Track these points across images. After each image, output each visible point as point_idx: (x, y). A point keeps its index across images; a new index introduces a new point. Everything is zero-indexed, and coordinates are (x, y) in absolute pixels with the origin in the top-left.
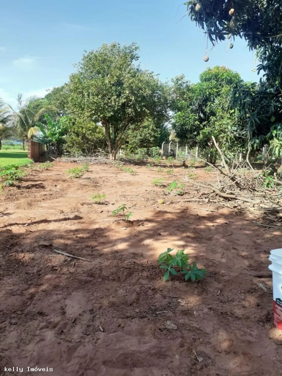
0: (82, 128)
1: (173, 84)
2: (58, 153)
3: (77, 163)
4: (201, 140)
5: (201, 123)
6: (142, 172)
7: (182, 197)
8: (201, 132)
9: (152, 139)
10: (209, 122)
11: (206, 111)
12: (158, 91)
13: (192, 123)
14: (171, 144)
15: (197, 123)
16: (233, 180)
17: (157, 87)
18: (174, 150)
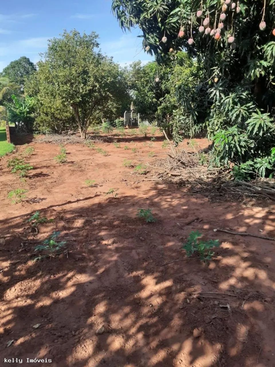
0: (51, 108)
1: (132, 69)
2: (27, 131)
3: (52, 144)
4: (159, 115)
5: (158, 100)
6: (112, 152)
7: (145, 176)
8: (158, 108)
9: (114, 110)
10: (164, 99)
11: (162, 88)
12: (119, 77)
13: (151, 100)
14: (133, 113)
15: (154, 100)
16: (179, 161)
17: (118, 74)
18: (135, 119)
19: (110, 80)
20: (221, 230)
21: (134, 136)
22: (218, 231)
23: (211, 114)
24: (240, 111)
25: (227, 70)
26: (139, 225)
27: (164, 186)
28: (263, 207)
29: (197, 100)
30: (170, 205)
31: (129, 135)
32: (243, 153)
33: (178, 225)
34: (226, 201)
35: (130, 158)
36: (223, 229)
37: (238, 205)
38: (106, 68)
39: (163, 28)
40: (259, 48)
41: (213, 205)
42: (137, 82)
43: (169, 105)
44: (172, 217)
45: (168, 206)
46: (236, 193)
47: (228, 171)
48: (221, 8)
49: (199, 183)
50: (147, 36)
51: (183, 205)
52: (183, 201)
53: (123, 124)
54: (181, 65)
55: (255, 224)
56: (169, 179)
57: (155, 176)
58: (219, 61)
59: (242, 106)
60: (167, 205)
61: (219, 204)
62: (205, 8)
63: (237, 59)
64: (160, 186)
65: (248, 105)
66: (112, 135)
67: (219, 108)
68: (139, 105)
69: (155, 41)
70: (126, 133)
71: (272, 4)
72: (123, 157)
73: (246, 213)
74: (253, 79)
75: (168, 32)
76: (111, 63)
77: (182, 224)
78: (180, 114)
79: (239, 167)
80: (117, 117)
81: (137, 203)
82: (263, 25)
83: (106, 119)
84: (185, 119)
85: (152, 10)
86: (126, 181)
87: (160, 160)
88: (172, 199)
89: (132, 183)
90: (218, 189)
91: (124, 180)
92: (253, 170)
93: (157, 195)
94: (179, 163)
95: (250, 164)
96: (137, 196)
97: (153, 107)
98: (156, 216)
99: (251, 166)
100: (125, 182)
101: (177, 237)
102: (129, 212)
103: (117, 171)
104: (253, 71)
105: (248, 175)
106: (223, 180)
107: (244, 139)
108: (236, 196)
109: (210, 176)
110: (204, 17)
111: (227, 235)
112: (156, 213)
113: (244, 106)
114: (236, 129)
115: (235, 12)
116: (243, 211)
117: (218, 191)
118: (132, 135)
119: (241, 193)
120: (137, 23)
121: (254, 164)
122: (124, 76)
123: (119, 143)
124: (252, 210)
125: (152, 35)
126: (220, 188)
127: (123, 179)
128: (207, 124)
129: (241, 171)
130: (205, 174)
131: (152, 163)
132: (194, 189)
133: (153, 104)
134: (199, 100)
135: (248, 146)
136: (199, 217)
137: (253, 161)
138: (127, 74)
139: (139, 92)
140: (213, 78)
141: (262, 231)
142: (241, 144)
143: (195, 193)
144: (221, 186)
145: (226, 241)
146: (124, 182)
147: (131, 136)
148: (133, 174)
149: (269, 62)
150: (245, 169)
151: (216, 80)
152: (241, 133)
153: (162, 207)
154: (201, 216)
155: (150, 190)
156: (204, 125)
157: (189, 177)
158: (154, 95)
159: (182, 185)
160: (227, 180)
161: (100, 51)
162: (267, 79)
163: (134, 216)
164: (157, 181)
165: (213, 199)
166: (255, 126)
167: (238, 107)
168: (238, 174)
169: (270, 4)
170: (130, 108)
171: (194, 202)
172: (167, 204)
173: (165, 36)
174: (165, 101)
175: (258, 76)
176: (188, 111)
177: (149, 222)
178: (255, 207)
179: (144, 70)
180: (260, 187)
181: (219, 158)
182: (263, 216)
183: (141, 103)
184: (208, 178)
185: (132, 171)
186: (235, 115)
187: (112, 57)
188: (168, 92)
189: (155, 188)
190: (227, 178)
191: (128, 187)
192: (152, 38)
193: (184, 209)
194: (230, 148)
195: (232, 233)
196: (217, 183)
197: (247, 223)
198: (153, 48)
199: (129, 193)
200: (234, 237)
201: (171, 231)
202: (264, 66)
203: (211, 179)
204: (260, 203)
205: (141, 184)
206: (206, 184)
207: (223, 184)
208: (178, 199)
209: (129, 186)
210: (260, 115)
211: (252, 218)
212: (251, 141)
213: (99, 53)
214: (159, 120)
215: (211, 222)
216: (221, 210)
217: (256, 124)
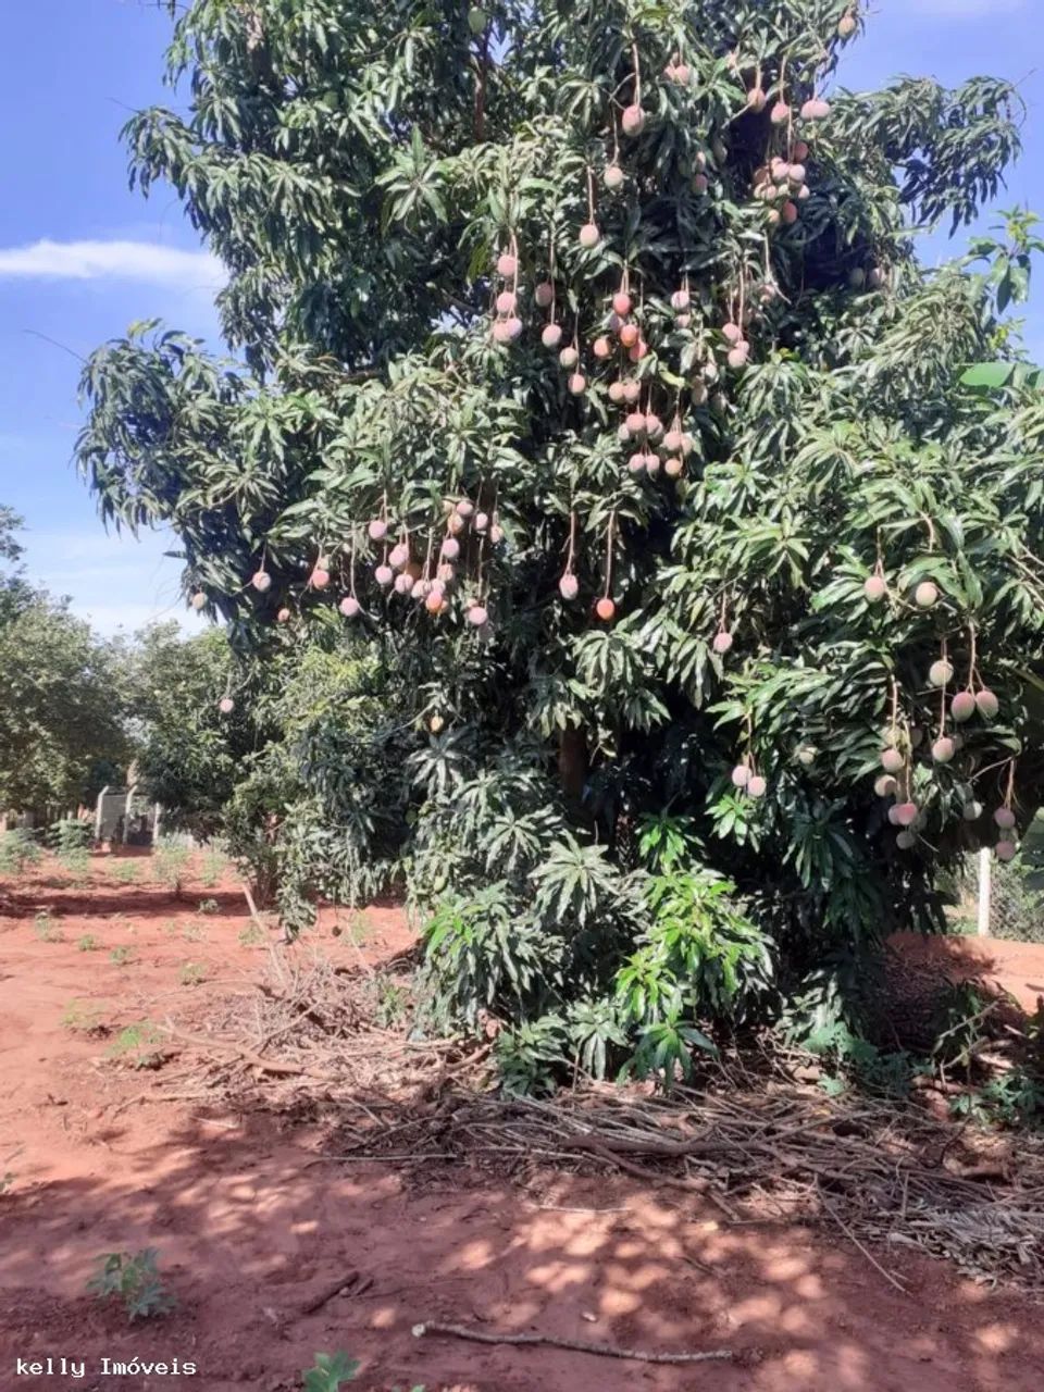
1: (141, 646)
4: (237, 815)
5: (238, 759)
6: (21, 961)
7: (155, 1076)
8: (237, 789)
9: (57, 781)
10: (263, 756)
11: (253, 720)
12: (87, 671)
13: (208, 759)
14: (135, 794)
15: (224, 758)
16: (302, 1008)
17: (82, 659)
18: (144, 819)
19: (44, 679)
20: (442, 1327)
21: (128, 889)
22: (430, 1333)
23: (420, 835)
24: (513, 834)
25: (472, 695)
26: (94, 1335)
27: (228, 1123)
28: (597, 1208)
29: (374, 777)
30: (249, 1219)
31: (108, 885)
32: (526, 984)
33: (269, 1318)
34: (469, 1186)
35: (101, 989)
36: (449, 1322)
37: (509, 1199)
38: (34, 635)
39: (257, 543)
40: (564, 643)
41: (417, 1206)
42: (157, 692)
43: (277, 779)
44: (250, 1277)
45: (239, 1225)
46: (504, 1147)
47: (478, 1053)
48: (445, 524)
49: (372, 1109)
50: (199, 560)
51: (297, 1215)
52: (303, 1191)
53: (88, 839)
54: (328, 648)
55: (570, 1287)
56: (256, 1091)
57: (196, 1079)
58: (444, 663)
59: (518, 814)
60: (232, 1217)
61: (439, 1202)
62: (394, 513)
63: (502, 666)
64: (213, 1127)
65: (538, 814)
66: (34, 884)
67: (449, 816)
68: (162, 771)
69: (229, 580)
70: (96, 876)
71: (593, 530)
72: (70, 987)
73: (538, 1235)
74: (547, 731)
75: (275, 559)
76: (60, 619)
77: (288, 1313)
78: (311, 821)
79: (517, 1037)
80: (68, 808)
81: (98, 1216)
82: (569, 585)
83: (20, 813)
84: (329, 842)
85: (222, 485)
86: (63, 1103)
87: (227, 1002)
88: (256, 1185)
89: (91, 1114)
90: (440, 1134)
91: (57, 1100)
92: (565, 1050)
93: (197, 1172)
94: (301, 1018)
95: (552, 1029)
96: (106, 1181)
97: (218, 786)
98: (181, 1281)
99: (558, 1033)
100: (60, 1109)
101: (260, 1380)
102: (56, 1269)
103: (30, 1053)
104: (546, 709)
105: (547, 1070)
106: (460, 1091)
107: (527, 933)
108: (505, 1163)
109: (414, 1075)
110: (393, 540)
111: (464, 1348)
112: (178, 1266)
113: (527, 817)
114: (502, 897)
115: (488, 538)
116: (525, 1229)
117: (438, 1140)
118: (127, 884)
119: (522, 1149)
120: (165, 515)
121: (568, 1026)
122: (108, 669)
123: (57, 922)
124: (558, 1220)
125: (218, 562)
126: (448, 1128)
127: (51, 1097)
128: (407, 868)
129: (524, 1057)
130: (395, 1065)
131: (191, 1019)
132: (350, 1135)
133: (215, 775)
134: (380, 778)
135: (541, 958)
136: (360, 1269)
137: (562, 1015)
138: (121, 662)
139: (163, 729)
140: (428, 718)
141: (592, 1318)
142: (518, 953)
143: (351, 1152)
144: (450, 1119)
145: (457, 1383)
146: (53, 1111)
147: (116, 888)
148: (101, 1068)
149: (594, 687)
150: (535, 1047)
151: (437, 723)
152: (520, 912)
153: (210, 1233)
154: (367, 1265)
155: (167, 1145)
156: (395, 867)
157: (333, 1079)
158: (223, 742)
159: (304, 1119)
160: (476, 1088)
161: (20, 572)
162: (590, 738)
163: (73, 1285)
164: (203, 1103)
165: (417, 1181)
166: (560, 891)
167: (505, 819)
168: (513, 1069)
169: (587, 529)
170: (124, 776)
171: (347, 1198)
172: (233, 1212)
173: (266, 570)
174: (263, 765)
175: (563, 725)
176: (340, 815)
177: (139, 1317)
178: (571, 1206)
179: (190, 657)
180: (588, 1121)
181: (448, 998)
182: (599, 1249)
183: (171, 766)
184: (405, 1083)
185: (99, 1053)
186: (496, 847)
187: (69, 599)
188: (278, 736)
189: (191, 1138)
190: (477, 1079)
191: (69, 1133)
192: (219, 569)
193: (301, 1237)
194: (482, 965)
195: (483, 1336)
196: (439, 1106)
197: (538, 1287)
198: (220, 600)
199: (70, 1165)
200: (489, 1359)
201: (236, 1351)
202: (577, 697)
203: (418, 1087)
204: (590, 1190)
205: (132, 1121)
206: (397, 1110)
207: (460, 1112)
208: (282, 1189)
209: (75, 1131)
210: (576, 853)
211: (559, 1259)
212: (554, 939)
213: (19, 577)
214: (236, 830)
215: (408, 1288)
216: (448, 1229)
217: (563, 882)
